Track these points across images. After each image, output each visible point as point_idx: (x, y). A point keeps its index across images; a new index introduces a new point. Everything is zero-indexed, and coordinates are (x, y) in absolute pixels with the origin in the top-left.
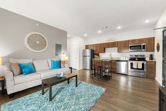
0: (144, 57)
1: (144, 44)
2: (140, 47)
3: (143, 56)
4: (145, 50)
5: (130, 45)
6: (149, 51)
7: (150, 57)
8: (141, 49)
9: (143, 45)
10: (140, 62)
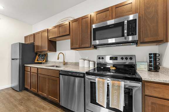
0: (133, 61)
1: (131, 17)
2: (121, 28)
3: (131, 59)
4: (136, 37)
5: (94, 26)
6: (147, 40)
7: (150, 62)
8: (123, 36)
9: (129, 22)
10: (116, 82)
